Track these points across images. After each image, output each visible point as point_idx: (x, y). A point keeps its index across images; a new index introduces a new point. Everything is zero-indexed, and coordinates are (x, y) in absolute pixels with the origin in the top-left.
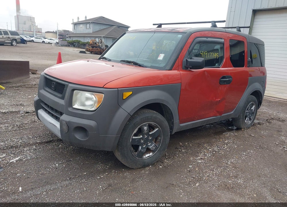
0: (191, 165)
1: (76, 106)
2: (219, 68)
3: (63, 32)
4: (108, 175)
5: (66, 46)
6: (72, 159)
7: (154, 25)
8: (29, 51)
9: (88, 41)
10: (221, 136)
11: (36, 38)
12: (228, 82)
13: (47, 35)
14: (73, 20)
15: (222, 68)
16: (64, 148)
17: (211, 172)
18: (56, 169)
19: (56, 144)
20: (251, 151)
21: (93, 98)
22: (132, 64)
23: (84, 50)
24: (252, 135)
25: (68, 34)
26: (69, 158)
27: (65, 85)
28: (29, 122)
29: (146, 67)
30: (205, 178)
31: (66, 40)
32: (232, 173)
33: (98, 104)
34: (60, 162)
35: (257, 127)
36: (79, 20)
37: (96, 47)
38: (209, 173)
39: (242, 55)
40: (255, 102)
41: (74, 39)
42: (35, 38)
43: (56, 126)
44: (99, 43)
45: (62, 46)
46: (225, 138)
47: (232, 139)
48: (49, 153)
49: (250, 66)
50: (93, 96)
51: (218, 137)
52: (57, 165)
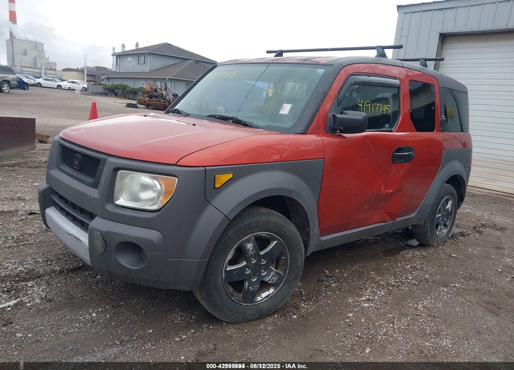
0: (352, 312)
1: (121, 201)
2: (391, 131)
3: (95, 70)
4: (194, 333)
5: (101, 94)
6: (123, 303)
7: (268, 52)
8: (33, 103)
9: (142, 86)
10: (398, 257)
11: (47, 80)
12: (407, 159)
13: (66, 75)
14: (114, 49)
15: (396, 132)
16: (107, 282)
17: (389, 326)
18: (93, 322)
19: (91, 273)
20: (456, 285)
21: (155, 186)
22: (231, 121)
23: (135, 102)
24: (452, 255)
25: (104, 74)
26: (118, 301)
27: (100, 160)
28: (35, 231)
29: (257, 127)
30: (380, 337)
31: (101, 84)
32: (429, 326)
33: (165, 197)
34: (100, 310)
35: (459, 240)
36: (124, 49)
37: (156, 97)
38: (387, 327)
39: (430, 110)
40: (452, 195)
41: (116, 83)
42: (44, 79)
43: (81, 241)
44: (161, 90)
45: (94, 94)
46: (405, 261)
47: (418, 263)
48: (77, 290)
49: (444, 130)
50: (156, 182)
51: (392, 258)
52: (94, 315)
